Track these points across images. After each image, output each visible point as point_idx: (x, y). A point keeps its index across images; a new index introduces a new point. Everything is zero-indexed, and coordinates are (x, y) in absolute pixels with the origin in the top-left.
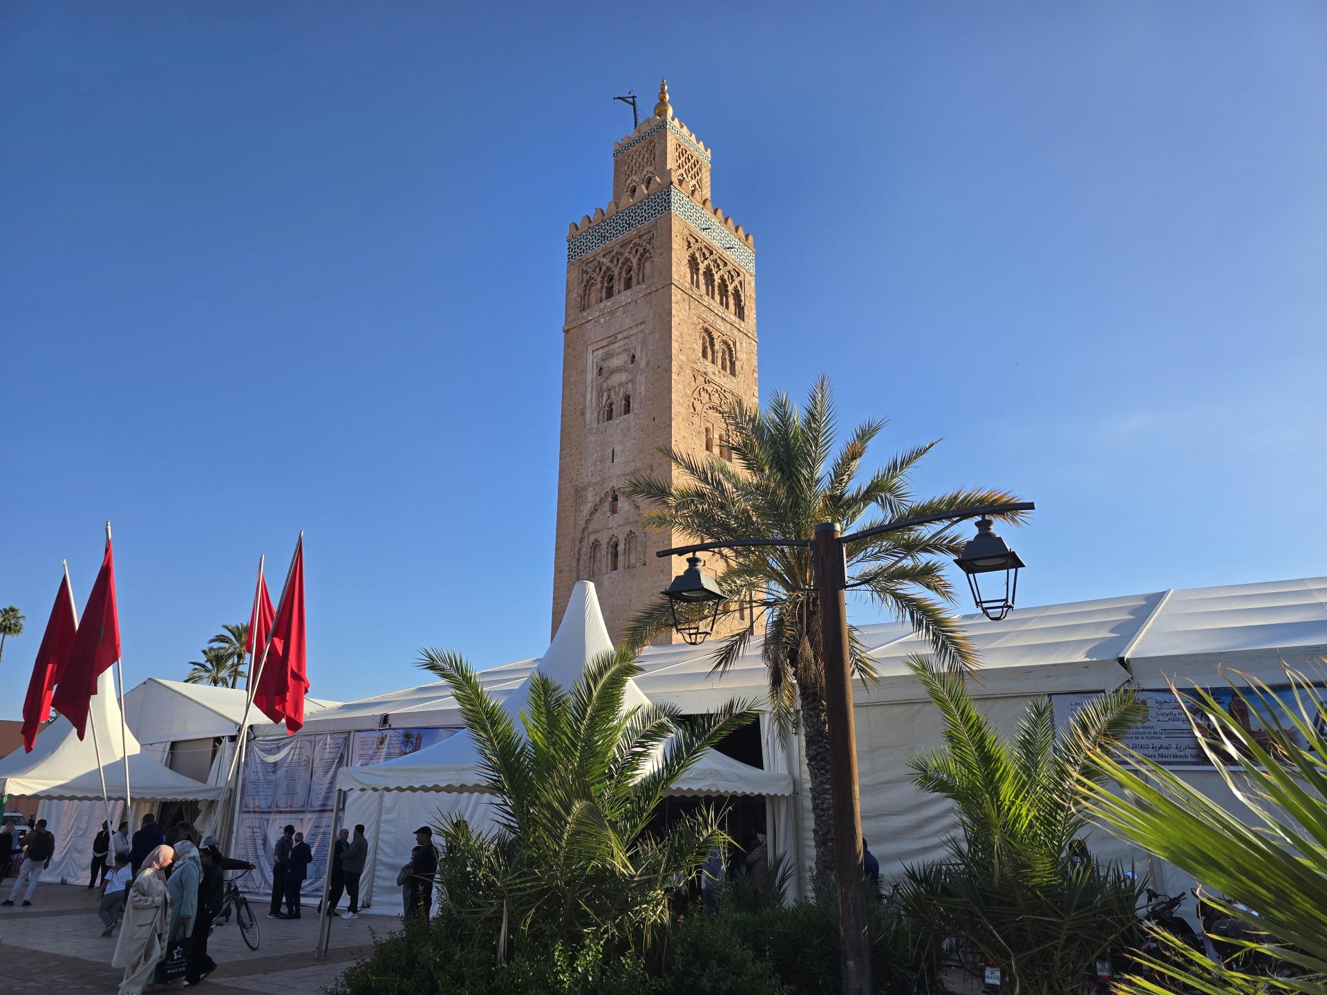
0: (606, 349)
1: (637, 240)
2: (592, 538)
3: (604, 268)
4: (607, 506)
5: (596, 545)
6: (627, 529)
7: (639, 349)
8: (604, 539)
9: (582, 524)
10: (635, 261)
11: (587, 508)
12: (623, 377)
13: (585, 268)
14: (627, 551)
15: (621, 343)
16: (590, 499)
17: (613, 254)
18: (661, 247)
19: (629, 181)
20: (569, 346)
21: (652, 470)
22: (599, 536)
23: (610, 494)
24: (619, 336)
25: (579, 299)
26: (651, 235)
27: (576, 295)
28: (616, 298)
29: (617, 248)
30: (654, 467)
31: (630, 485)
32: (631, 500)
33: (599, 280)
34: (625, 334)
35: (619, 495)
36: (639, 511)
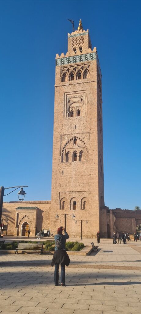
0: (71, 95)
2: (67, 150)
3: (70, 71)
4: (72, 142)
5: (68, 153)
6: (81, 149)
7: (84, 97)
12: (78, 105)
13: (63, 69)
14: (80, 156)
15: (77, 94)
16: (66, 138)
17: (74, 67)
18: (92, 69)
19: (74, 47)
20: (57, 91)
21: (90, 134)
22: (69, 150)
23: (74, 139)
24: (77, 92)
25: (61, 78)
26: (88, 65)
27: (60, 76)
28: (75, 81)
29: (76, 66)
30: (91, 133)
31: (82, 137)
32: (82, 141)
33: (69, 74)
34: (79, 92)
35: (78, 139)
36: (85, 145)
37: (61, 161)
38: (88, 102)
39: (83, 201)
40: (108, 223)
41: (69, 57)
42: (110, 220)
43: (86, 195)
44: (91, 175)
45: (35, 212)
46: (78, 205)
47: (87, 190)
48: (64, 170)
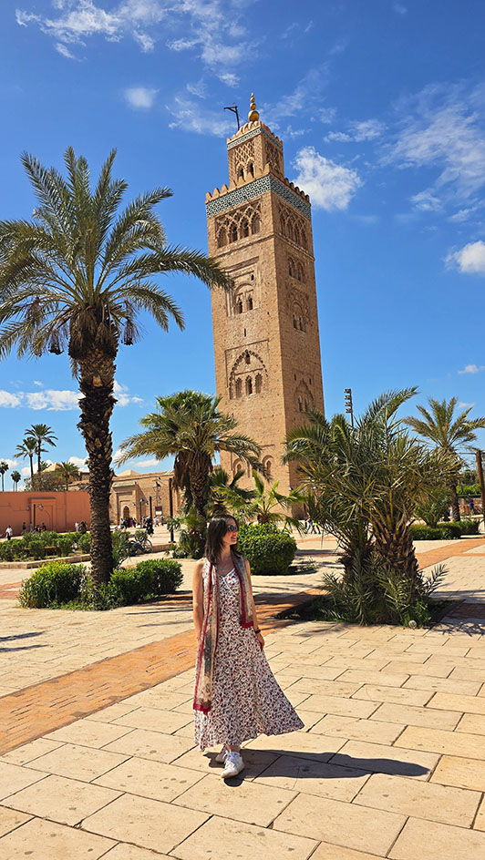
0: (236, 271)
1: (250, 207)
3: (231, 223)
4: (244, 360)
5: (239, 381)
6: (257, 372)
7: (256, 272)
9: (230, 370)
10: (249, 220)
12: (247, 288)
13: (218, 222)
14: (257, 384)
15: (245, 268)
16: (234, 356)
17: (236, 214)
18: (265, 213)
19: (239, 165)
21: (268, 341)
22: (240, 376)
23: (245, 354)
24: (243, 264)
25: (217, 240)
26: (258, 205)
27: (214, 238)
28: (240, 242)
29: (238, 211)
30: (270, 339)
31: (257, 349)
32: (257, 358)
33: (229, 229)
34: (247, 263)
35: (251, 355)
36: (263, 364)
37: (229, 397)
38: (262, 281)
39: (266, 461)
41: (226, 195)
44: (275, 417)
48: (234, 412)
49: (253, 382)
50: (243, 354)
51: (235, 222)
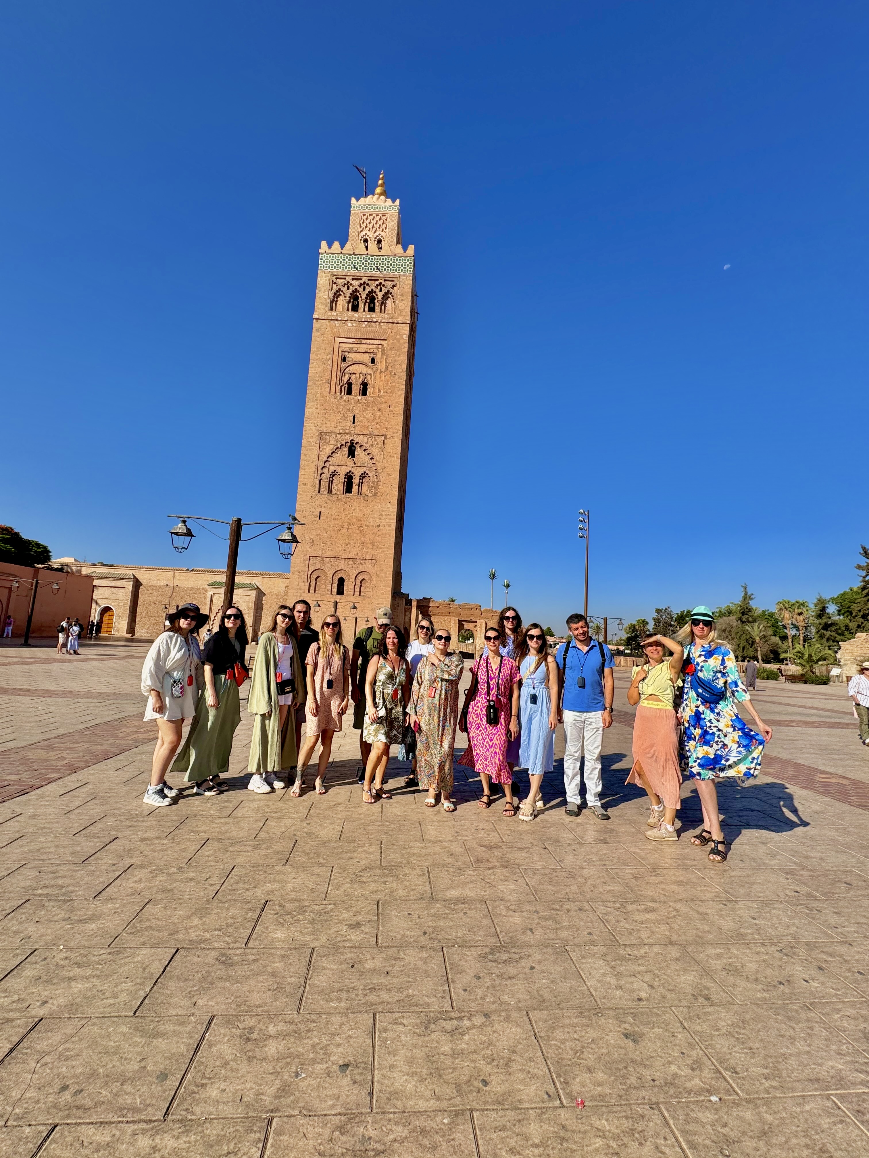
0: (351, 346)
1: (382, 281)
2: (332, 469)
3: (352, 289)
4: (346, 450)
5: (334, 474)
6: (364, 469)
7: (379, 355)
8: (343, 471)
9: (325, 459)
10: (380, 295)
11: (328, 449)
12: (364, 369)
13: (335, 281)
14: (360, 484)
15: (365, 346)
16: (332, 442)
17: (362, 282)
18: (402, 295)
19: (363, 233)
20: (318, 331)
21: (386, 438)
22: (338, 469)
23: (349, 444)
24: (364, 341)
25: (329, 301)
26: (394, 283)
27: (326, 297)
28: (362, 314)
29: (365, 279)
30: (388, 437)
31: (367, 443)
32: (366, 453)
33: (348, 295)
34: (368, 341)
35: (357, 447)
36: (373, 461)
37: (317, 489)
38: (387, 368)
39: (360, 578)
40: (407, 626)
41: (350, 254)
42: (410, 619)
43: (368, 567)
44: (381, 527)
45: (253, 594)
46: (348, 586)
47: (368, 557)
48: (323, 510)
49: (356, 481)
50: (346, 443)
51: (361, 290)
